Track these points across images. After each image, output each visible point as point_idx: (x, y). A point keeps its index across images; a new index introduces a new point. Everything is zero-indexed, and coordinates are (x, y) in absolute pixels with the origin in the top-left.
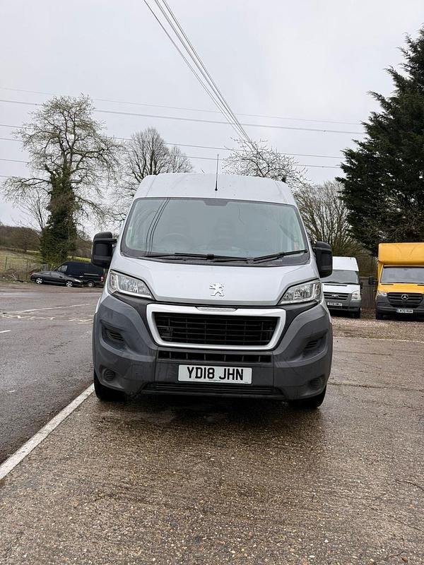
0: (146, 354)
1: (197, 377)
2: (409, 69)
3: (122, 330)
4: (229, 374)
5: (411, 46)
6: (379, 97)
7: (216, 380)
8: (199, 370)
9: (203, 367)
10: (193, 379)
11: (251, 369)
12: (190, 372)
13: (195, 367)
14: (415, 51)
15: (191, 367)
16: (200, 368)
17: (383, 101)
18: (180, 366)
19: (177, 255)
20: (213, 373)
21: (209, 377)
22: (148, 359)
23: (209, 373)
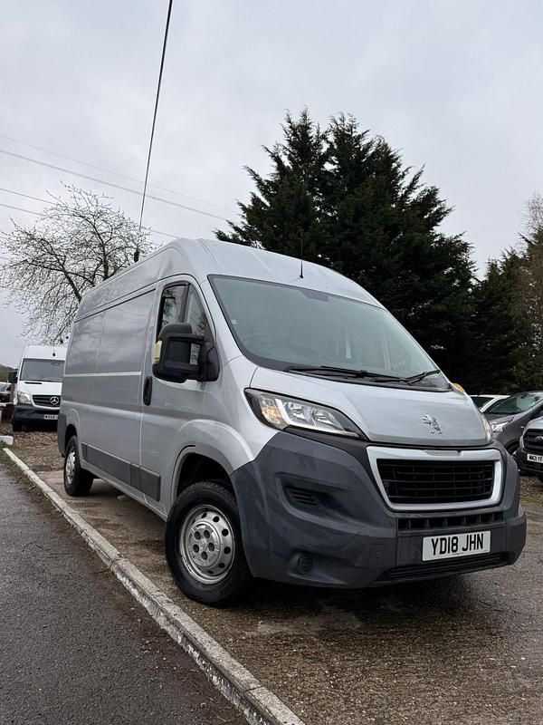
0: (385, 526)
1: (441, 552)
2: (288, 153)
3: (337, 489)
4: (471, 542)
5: (291, 127)
6: (256, 176)
7: (460, 553)
8: (444, 542)
9: (447, 537)
10: (438, 556)
11: (489, 532)
12: (435, 546)
13: (439, 537)
14: (294, 134)
15: (435, 538)
16: (445, 539)
17: (260, 182)
18: (425, 539)
19: (324, 369)
20: (456, 544)
21: (453, 551)
22: (389, 533)
23: (453, 545)
